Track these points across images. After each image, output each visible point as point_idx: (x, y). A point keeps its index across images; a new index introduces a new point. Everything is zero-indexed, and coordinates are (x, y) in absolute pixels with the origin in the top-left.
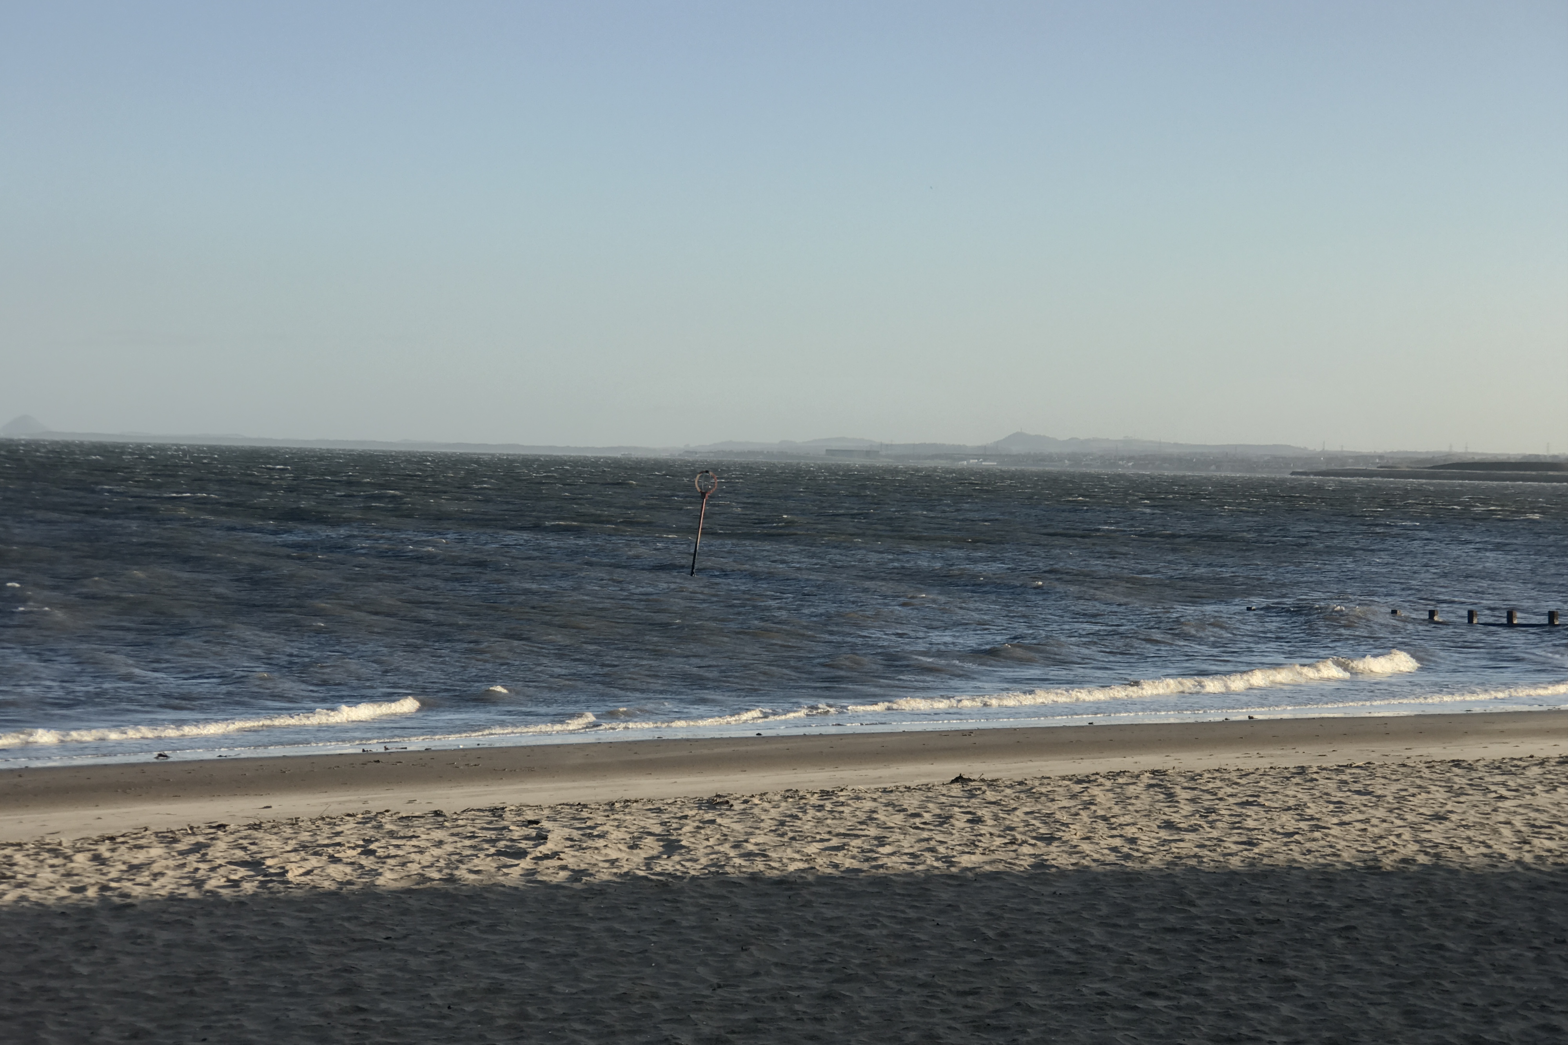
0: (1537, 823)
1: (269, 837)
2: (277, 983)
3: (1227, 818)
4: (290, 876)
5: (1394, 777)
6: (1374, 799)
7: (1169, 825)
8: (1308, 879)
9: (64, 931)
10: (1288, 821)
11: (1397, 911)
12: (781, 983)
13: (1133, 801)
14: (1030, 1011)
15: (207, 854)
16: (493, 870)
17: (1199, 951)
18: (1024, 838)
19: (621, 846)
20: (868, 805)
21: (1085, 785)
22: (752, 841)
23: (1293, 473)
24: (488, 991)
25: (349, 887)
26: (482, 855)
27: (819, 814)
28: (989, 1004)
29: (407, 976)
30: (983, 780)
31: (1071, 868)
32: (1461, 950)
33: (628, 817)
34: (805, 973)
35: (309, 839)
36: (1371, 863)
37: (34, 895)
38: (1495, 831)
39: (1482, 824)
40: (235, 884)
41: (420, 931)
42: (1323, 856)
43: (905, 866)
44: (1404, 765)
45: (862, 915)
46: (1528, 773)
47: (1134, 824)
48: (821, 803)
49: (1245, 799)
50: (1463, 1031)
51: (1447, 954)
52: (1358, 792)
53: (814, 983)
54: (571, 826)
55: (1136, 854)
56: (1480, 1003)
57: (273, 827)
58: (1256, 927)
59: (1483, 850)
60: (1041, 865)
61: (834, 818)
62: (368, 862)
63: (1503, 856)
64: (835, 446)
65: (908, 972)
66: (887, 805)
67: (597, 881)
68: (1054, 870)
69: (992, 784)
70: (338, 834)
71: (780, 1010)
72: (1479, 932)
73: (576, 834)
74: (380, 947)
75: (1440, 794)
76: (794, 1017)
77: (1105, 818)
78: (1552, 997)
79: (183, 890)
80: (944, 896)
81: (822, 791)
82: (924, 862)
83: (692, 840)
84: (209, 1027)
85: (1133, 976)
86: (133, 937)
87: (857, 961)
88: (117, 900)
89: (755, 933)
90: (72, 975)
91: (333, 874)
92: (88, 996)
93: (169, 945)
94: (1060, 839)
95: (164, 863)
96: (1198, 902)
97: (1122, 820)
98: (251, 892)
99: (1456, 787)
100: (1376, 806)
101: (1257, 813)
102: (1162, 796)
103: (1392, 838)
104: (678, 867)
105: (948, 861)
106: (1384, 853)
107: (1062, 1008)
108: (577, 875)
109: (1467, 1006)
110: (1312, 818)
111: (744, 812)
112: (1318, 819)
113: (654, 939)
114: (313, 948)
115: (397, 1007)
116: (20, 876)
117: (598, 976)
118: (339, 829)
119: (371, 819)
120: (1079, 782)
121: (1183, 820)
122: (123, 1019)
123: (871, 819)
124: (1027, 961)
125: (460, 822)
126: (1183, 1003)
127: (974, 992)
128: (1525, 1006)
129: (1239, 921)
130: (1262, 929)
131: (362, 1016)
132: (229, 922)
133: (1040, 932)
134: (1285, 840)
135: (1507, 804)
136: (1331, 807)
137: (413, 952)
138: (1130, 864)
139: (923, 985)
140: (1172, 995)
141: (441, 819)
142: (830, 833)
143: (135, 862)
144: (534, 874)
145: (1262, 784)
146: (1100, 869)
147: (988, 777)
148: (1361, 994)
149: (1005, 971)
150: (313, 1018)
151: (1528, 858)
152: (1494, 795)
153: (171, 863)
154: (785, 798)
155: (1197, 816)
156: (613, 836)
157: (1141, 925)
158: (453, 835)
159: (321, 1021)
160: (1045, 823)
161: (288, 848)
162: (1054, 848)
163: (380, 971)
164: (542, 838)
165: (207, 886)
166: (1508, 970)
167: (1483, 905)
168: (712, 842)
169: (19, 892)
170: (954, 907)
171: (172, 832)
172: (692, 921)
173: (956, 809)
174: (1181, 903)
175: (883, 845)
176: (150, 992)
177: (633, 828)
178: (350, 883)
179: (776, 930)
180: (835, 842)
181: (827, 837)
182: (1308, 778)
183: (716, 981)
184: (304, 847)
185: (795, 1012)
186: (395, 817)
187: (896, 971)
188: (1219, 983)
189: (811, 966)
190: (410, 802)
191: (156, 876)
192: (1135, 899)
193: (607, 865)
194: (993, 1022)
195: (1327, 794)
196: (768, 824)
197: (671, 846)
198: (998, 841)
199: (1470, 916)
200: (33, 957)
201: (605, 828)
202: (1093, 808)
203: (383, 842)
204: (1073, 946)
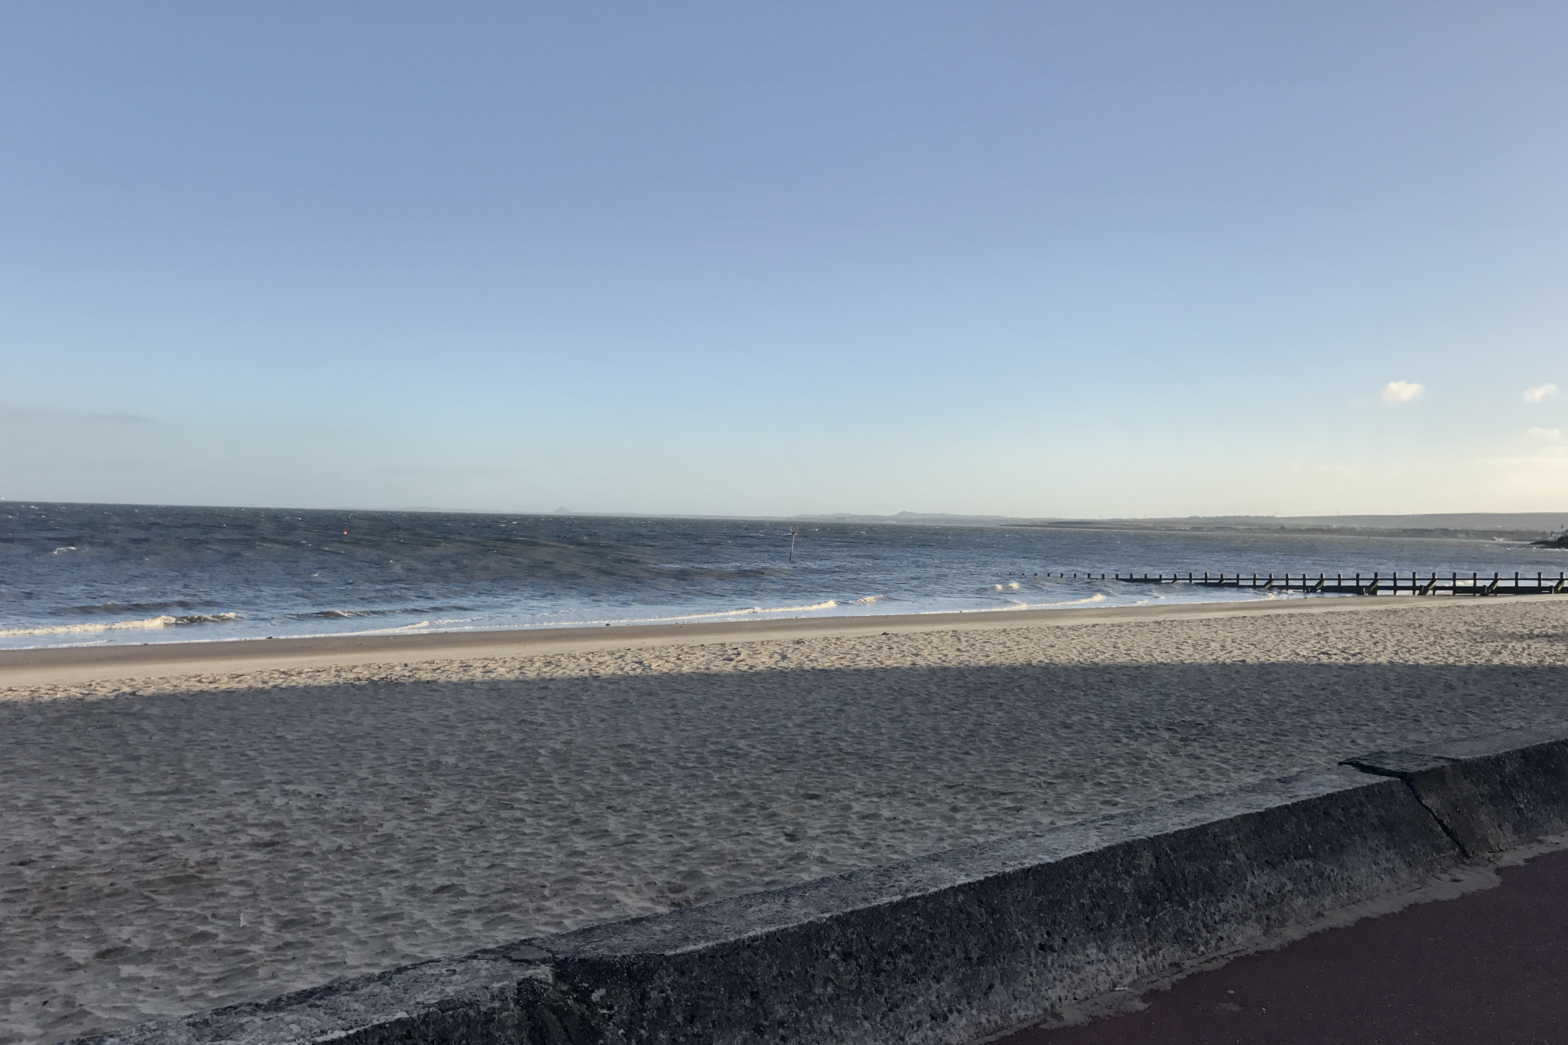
0: (1085, 648)
1: (645, 653)
2: (649, 704)
3: (979, 647)
4: (652, 667)
5: (1036, 632)
6: (1030, 640)
7: (959, 650)
8: (1007, 668)
9: (578, 684)
10: (1000, 648)
11: (1037, 679)
12: (823, 705)
13: (946, 641)
14: (911, 715)
15: (624, 659)
16: (722, 665)
17: (969, 694)
18: (908, 654)
19: (766, 657)
20: (853, 643)
21: (929, 635)
22: (813, 655)
24: (721, 707)
25: (673, 671)
26: (718, 660)
27: (836, 646)
28: (896, 713)
29: (693, 702)
30: (893, 634)
31: (924, 665)
32: (1059, 692)
33: (768, 647)
34: (831, 702)
35: (658, 654)
36: (1029, 662)
37: (568, 672)
38: (1071, 651)
39: (1066, 648)
40: (634, 669)
41: (697, 686)
42: (1013, 660)
43: (866, 664)
44: (1040, 628)
45: (851, 682)
46: (1082, 630)
47: (946, 650)
48: (836, 642)
49: (985, 640)
50: (1059, 720)
51: (1054, 693)
52: (1024, 638)
53: (834, 706)
54: (749, 650)
55: (947, 660)
56: (1065, 710)
57: (646, 649)
58: (989, 685)
59: (1067, 657)
60: (914, 664)
61: (841, 647)
62: (679, 662)
63: (1073, 659)
64: (839, 514)
65: (868, 702)
66: (860, 643)
67: (758, 669)
68: (918, 666)
69: (896, 635)
70: (668, 652)
71: (823, 715)
72: (1065, 686)
73: (751, 653)
74: (684, 692)
75: (1053, 639)
77: (936, 647)
78: (1089, 707)
79: (617, 671)
80: (880, 675)
81: (837, 638)
82: (873, 663)
83: (791, 655)
84: (627, 718)
85: (947, 703)
86: (601, 687)
87: (850, 698)
88: (595, 674)
89: (814, 688)
90: (582, 700)
91: (667, 666)
92: (587, 707)
93: (613, 690)
94: (920, 655)
95: (610, 662)
96: (969, 677)
97: (942, 648)
98: (639, 672)
99: (1058, 635)
100: (1030, 642)
101: (989, 645)
102: (956, 640)
103: (1036, 654)
104: (787, 664)
105: (881, 663)
106: (1033, 659)
107: (922, 714)
108: (751, 667)
109: (1061, 711)
110: (1008, 647)
111: (809, 645)
112: (1011, 647)
113: (778, 690)
114: (660, 692)
115: (690, 713)
116: (563, 665)
117: (760, 703)
118: (668, 650)
119: (679, 647)
120: (927, 634)
121: (964, 648)
122: (599, 715)
123: (854, 648)
124: (910, 698)
125: (710, 648)
126: (964, 712)
127: (891, 709)
128: (1080, 711)
129: (983, 683)
130: (991, 686)
131: (678, 716)
132: (632, 682)
133: (914, 688)
134: (999, 655)
135: (1075, 641)
136: (1015, 643)
137: (694, 694)
138: (945, 663)
139: (873, 706)
140: (960, 709)
141: (704, 647)
142: (839, 652)
143: (601, 661)
144: (736, 667)
145: (991, 635)
146: (935, 665)
147: (895, 633)
148: (1025, 708)
149: (902, 701)
150: (662, 716)
151: (1082, 660)
152: (1070, 638)
153: (612, 662)
154: (824, 640)
155: (969, 646)
156: (763, 654)
157: (949, 685)
158: (708, 653)
159: (664, 717)
160: (915, 649)
161: (652, 657)
162: (918, 658)
163: (684, 700)
164: (739, 654)
165: (625, 670)
166: (1074, 698)
167: (1067, 676)
168: (798, 656)
169: (563, 670)
170: (883, 679)
171: (613, 651)
172: (792, 684)
173: (884, 644)
174: (963, 677)
175: (858, 657)
176: (607, 706)
177: (771, 651)
178: (673, 669)
179: (821, 687)
180: (841, 656)
181: (838, 654)
182: (1007, 633)
183: (800, 705)
184: (657, 657)
185: (828, 716)
186: (688, 647)
187: (864, 701)
188: (976, 705)
189: (834, 700)
190: (693, 641)
191: (608, 666)
192: (947, 676)
193: (762, 664)
194: (898, 719)
195: (1014, 638)
196: (818, 650)
197: (784, 657)
198: (899, 656)
199: (1062, 680)
200: (568, 693)
201: (760, 651)
202: (932, 644)
203: (684, 655)
204: (926, 692)
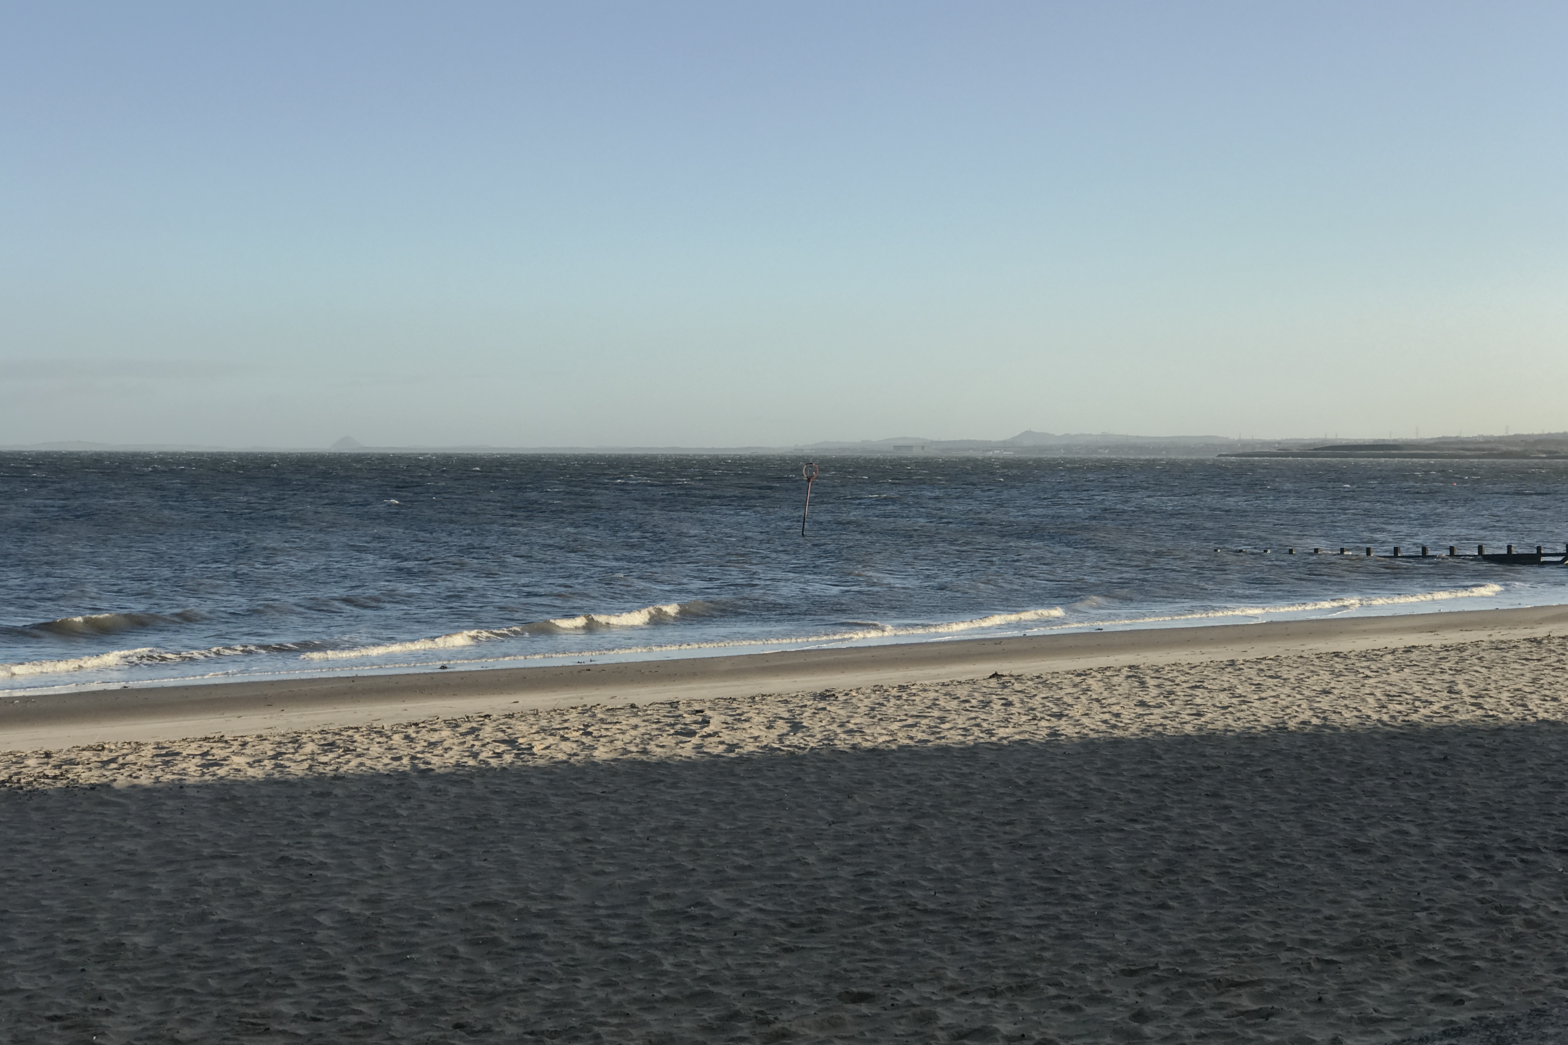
0: (1391, 693)
1: (519, 723)
2: (531, 822)
3: (1182, 698)
4: (535, 750)
5: (1295, 665)
6: (1282, 681)
7: (1142, 704)
8: (1238, 738)
9: (389, 786)
10: (1224, 698)
11: (1299, 757)
12: (877, 820)
13: (1117, 688)
14: (1050, 834)
15: (478, 735)
16: (673, 745)
17: (1165, 790)
18: (1042, 715)
19: (761, 727)
20: (932, 695)
21: (1083, 677)
22: (853, 721)
23: (1220, 456)
24: (674, 828)
25: (576, 758)
26: (665, 735)
27: (898, 702)
28: (1020, 831)
29: (618, 818)
30: (1011, 676)
31: (1075, 735)
32: (1343, 782)
33: (765, 707)
34: (892, 812)
35: (546, 724)
36: (1281, 725)
37: (369, 763)
38: (1363, 700)
39: (1355, 696)
40: (499, 755)
41: (625, 787)
42: (1248, 722)
43: (960, 737)
44: (1301, 657)
45: (930, 772)
46: (1384, 659)
47: (1118, 704)
48: (900, 694)
49: (1194, 684)
50: (1343, 837)
51: (1333, 785)
52: (1271, 677)
53: (899, 819)
54: (725, 714)
55: (1120, 724)
56: (1354, 817)
57: (522, 716)
58: (1203, 772)
59: (1356, 713)
60: (1054, 734)
61: (909, 705)
62: (587, 740)
63: (1369, 717)
64: (900, 443)
65: (964, 810)
66: (945, 695)
67: (745, 752)
68: (1063, 737)
69: (1018, 678)
70: (566, 721)
71: (876, 838)
72: (1353, 769)
73: (729, 719)
74: (599, 798)
75: (1326, 676)
76: (886, 843)
77: (1097, 700)
78: (1403, 811)
79: (465, 760)
80: (988, 757)
81: (900, 686)
82: (973, 734)
83: (811, 722)
84: (488, 852)
85: (1121, 809)
86: (434, 791)
87: (928, 804)
88: (422, 766)
89: (857, 785)
90: (397, 816)
91: (564, 749)
92: (408, 830)
93: (459, 796)
94: (1067, 715)
95: (451, 741)
96: (1164, 756)
97: (1110, 701)
98: (510, 761)
99: (1337, 670)
100: (1283, 686)
101: (1203, 693)
102: (1137, 684)
103: (1295, 708)
104: (802, 741)
105: (990, 734)
106: (1290, 718)
107: (1073, 832)
108: (731, 748)
109: (1346, 820)
110: (1241, 696)
111: (845, 702)
112: (1245, 696)
113: (787, 791)
114: (552, 799)
115: (612, 838)
116: (358, 750)
117: (750, 817)
118: (566, 718)
119: (587, 711)
120: (1079, 675)
121: (1152, 700)
122: (432, 845)
123: (935, 705)
124: (1047, 800)
125: (649, 712)
126: (1154, 826)
127: (1010, 823)
128: (1385, 818)
129: (1193, 768)
130: (1208, 773)
131: (590, 845)
132: (497, 781)
133: (1055, 781)
134: (1223, 711)
135: (1371, 681)
136: (1253, 687)
137: (621, 802)
138: (1116, 731)
139: (975, 819)
140: (1148, 820)
141: (635, 710)
142: (906, 715)
143: (432, 740)
144: (701, 747)
145: (1205, 673)
146: (1096, 736)
147: (1015, 673)
148: (1276, 815)
149: (1032, 808)
150: (557, 846)
151: (1385, 718)
152: (1362, 675)
153: (456, 741)
154: (874, 691)
155: (1162, 697)
156: (755, 721)
157: (1125, 773)
158: (644, 721)
159: (562, 848)
160: (1057, 705)
161: (533, 731)
162: (1063, 722)
163: (599, 814)
164: (706, 722)
165: (481, 757)
166: (1373, 794)
167: (1356, 751)
168: (824, 723)
169: (359, 760)
170: (995, 765)
171: (455, 720)
172: (813, 778)
173: (994, 697)
174: (1152, 757)
175: (944, 723)
176: (448, 828)
177: (769, 715)
178: (576, 754)
179: (871, 784)
180: (910, 721)
181: (904, 718)
182: (1237, 668)
183: (831, 819)
184: (543, 730)
185: (886, 840)
186: (604, 709)
187: (956, 810)
188: (1179, 811)
189: (897, 808)
190: (612, 698)
191: (446, 750)
192: (1120, 756)
193: (752, 740)
194: (1025, 843)
195: (1250, 679)
196: (863, 710)
197: (796, 727)
198: (1024, 719)
199: (1348, 758)
200: (370, 804)
201: (749, 715)
202: (1089, 693)
203: (597, 727)
204: (1078, 789)
